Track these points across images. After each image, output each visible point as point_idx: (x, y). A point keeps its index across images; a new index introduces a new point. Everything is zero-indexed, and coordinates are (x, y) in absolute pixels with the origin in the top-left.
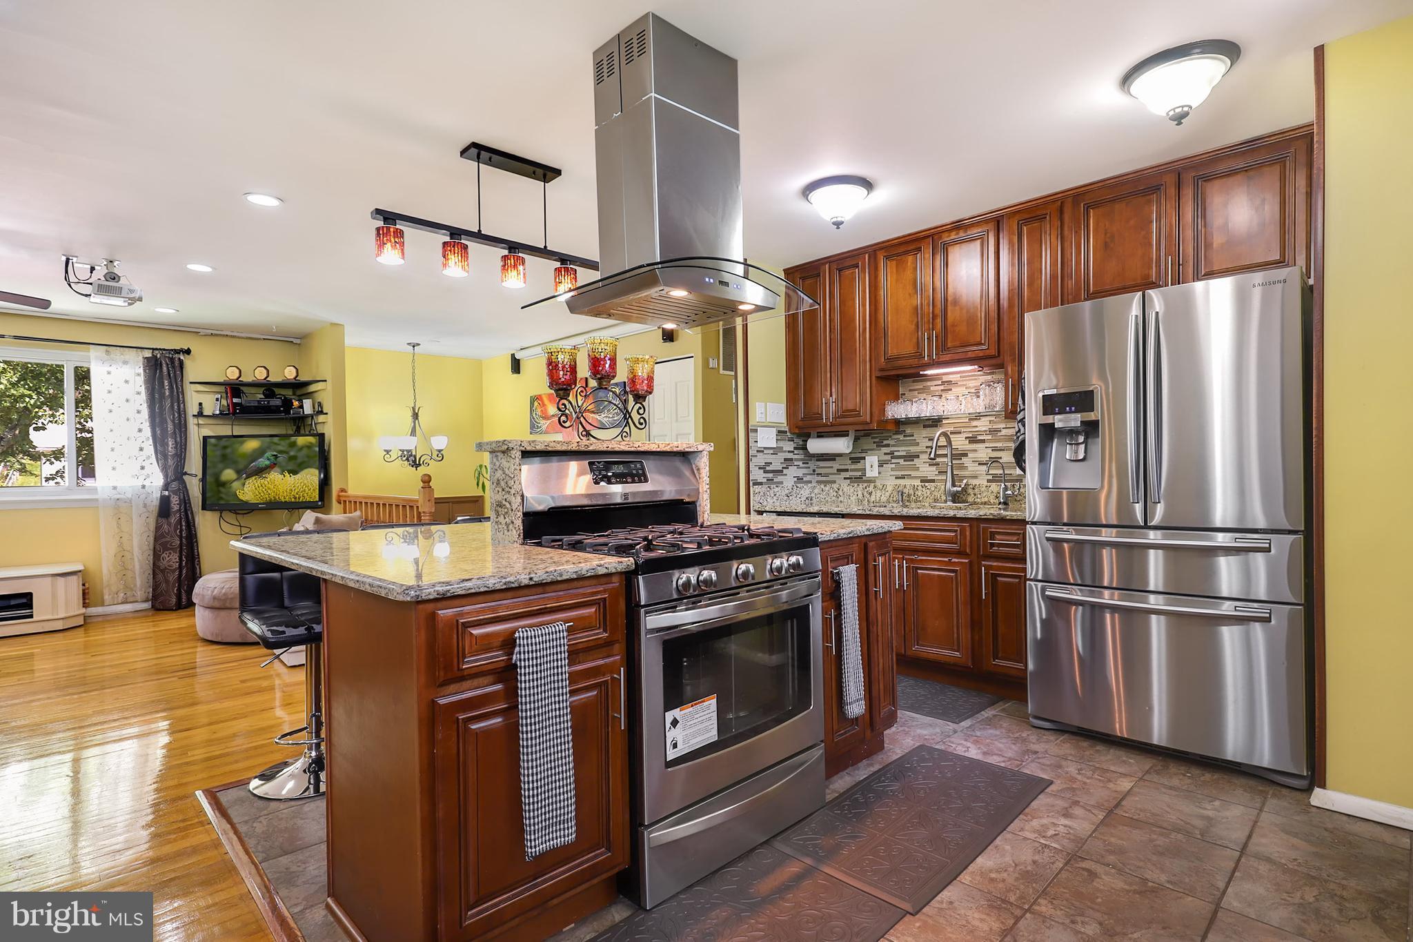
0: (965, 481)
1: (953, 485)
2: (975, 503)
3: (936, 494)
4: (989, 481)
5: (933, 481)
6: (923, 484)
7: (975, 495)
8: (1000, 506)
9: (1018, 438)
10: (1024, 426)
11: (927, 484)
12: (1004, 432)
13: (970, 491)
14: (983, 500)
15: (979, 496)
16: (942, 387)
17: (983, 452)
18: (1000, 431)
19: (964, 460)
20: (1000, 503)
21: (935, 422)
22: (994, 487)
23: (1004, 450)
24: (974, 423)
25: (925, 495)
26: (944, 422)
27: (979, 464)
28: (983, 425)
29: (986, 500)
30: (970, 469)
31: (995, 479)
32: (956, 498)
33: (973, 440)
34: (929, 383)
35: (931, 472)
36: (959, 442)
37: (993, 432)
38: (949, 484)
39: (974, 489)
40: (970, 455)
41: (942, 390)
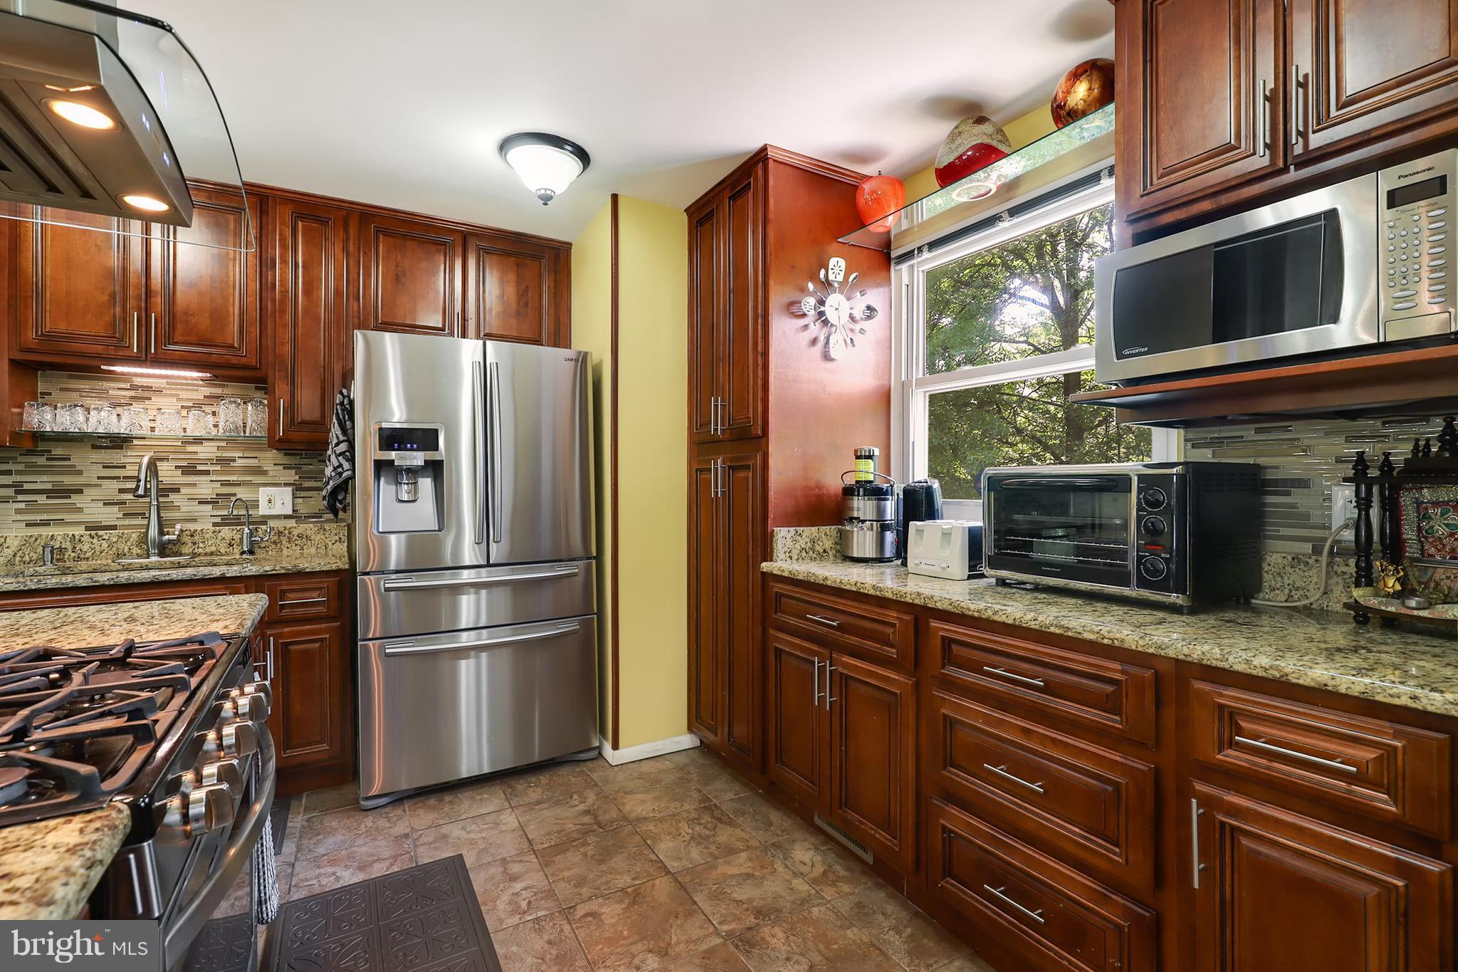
0: (178, 527)
1: (161, 533)
2: (194, 555)
3: (121, 546)
4: (215, 524)
5: (114, 527)
6: (93, 533)
7: (195, 544)
8: (244, 556)
9: (341, 474)
10: (352, 460)
11: (100, 533)
12: (240, 462)
13: (186, 539)
14: (208, 550)
15: (201, 545)
16: (132, 393)
17: (206, 488)
18: (234, 461)
19: (173, 497)
20: (243, 553)
21: (119, 442)
22: (226, 532)
23: (239, 485)
24: (190, 448)
25: (98, 548)
26: (135, 442)
27: (200, 503)
28: (207, 451)
29: (213, 549)
30: (183, 509)
31: (226, 521)
32: (163, 550)
33: (189, 470)
34: (106, 384)
35: (110, 515)
36: (167, 472)
37: (220, 461)
38: (153, 532)
39: (192, 536)
40: (183, 491)
41: (132, 398)
